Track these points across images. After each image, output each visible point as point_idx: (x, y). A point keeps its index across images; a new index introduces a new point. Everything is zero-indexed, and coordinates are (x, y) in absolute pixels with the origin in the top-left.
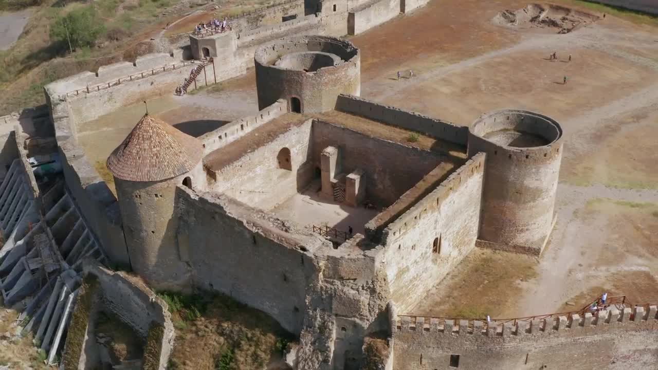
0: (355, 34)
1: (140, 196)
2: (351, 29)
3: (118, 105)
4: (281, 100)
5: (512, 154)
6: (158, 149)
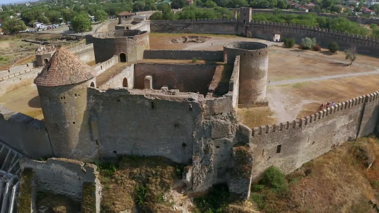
1: (64, 97)
5: (253, 53)
6: (72, 65)
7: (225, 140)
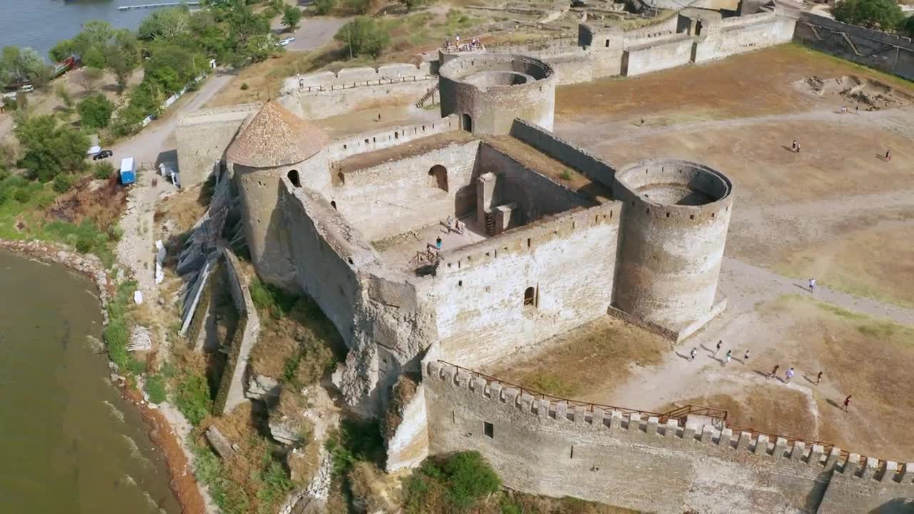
0: (628, 75)
1: (246, 181)
2: (624, 69)
3: (350, 107)
4: (453, 115)
5: (650, 207)
7: (392, 355)
